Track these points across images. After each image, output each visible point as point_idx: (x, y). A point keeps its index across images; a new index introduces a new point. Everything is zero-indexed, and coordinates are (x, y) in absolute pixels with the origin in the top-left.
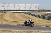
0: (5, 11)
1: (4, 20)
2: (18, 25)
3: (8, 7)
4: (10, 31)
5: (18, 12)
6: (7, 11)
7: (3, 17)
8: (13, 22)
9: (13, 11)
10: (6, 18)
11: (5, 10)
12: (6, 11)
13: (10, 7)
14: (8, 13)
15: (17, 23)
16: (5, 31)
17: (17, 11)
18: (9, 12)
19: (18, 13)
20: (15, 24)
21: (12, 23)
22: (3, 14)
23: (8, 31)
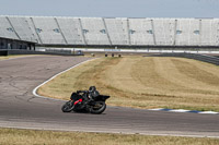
0: (111, 50)
1: (108, 87)
2: (166, 109)
3: (126, 33)
4: (135, 139)
5: (170, 51)
6: (122, 50)
7: (105, 78)
8: (146, 96)
9: (146, 51)
10: (119, 82)
11: (113, 47)
12: (116, 50)
13: (133, 32)
14: (125, 59)
15: (164, 104)
16: (113, 135)
17: (163, 51)
18: (128, 53)
19: (168, 58)
20: (155, 106)
21: (144, 102)
22: (102, 64)
23: (126, 136)
